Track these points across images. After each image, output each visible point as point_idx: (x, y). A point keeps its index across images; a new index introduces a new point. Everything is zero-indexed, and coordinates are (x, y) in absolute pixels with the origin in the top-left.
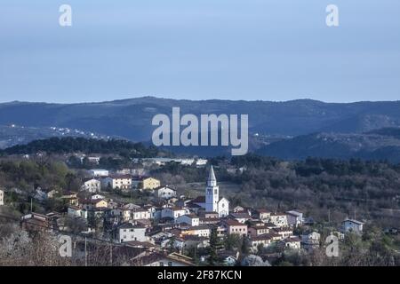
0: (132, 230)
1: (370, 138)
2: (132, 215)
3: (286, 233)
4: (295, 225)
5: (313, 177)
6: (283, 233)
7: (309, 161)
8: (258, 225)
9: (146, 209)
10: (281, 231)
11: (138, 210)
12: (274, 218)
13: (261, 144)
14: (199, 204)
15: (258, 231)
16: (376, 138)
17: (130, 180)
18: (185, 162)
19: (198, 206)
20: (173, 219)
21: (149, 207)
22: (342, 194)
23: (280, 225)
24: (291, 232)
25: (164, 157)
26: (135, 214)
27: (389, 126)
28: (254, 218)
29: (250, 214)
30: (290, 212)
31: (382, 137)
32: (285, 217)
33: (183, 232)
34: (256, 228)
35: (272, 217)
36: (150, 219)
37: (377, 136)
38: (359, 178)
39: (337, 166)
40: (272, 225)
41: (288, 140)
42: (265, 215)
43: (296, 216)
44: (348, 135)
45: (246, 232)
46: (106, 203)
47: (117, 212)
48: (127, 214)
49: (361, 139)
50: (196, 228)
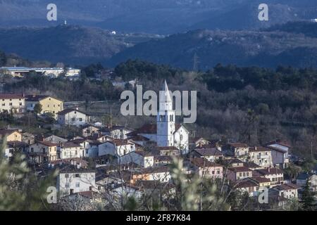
0: (77, 176)
1: (272, 36)
2: (59, 153)
3: (274, 176)
4: (281, 164)
5: (233, 93)
6: (270, 177)
7: (218, 70)
8: (235, 165)
9: (77, 144)
10: (268, 174)
11: (67, 145)
12: (254, 155)
13: (122, 46)
14: (147, 136)
15: (238, 174)
16: (281, 37)
17: (23, 101)
18: (48, 72)
19: (147, 139)
20: (115, 157)
21: (81, 141)
22: (290, 117)
23: (263, 165)
24: (281, 176)
25: (18, 65)
26: (63, 151)
27: (290, 19)
28: (227, 156)
29: (220, 149)
30: (273, 146)
31: (288, 35)
32: (269, 153)
33: (135, 177)
34: (234, 170)
35: (252, 154)
36: (84, 158)
37: (281, 33)
38: (299, 94)
39: (265, 78)
40: (254, 165)
41: (159, 41)
42: (241, 151)
43: (283, 152)
44: (241, 33)
45: (221, 175)
46: (19, 135)
47: (37, 149)
48: (52, 151)
49: (260, 39)
50: (151, 170)
